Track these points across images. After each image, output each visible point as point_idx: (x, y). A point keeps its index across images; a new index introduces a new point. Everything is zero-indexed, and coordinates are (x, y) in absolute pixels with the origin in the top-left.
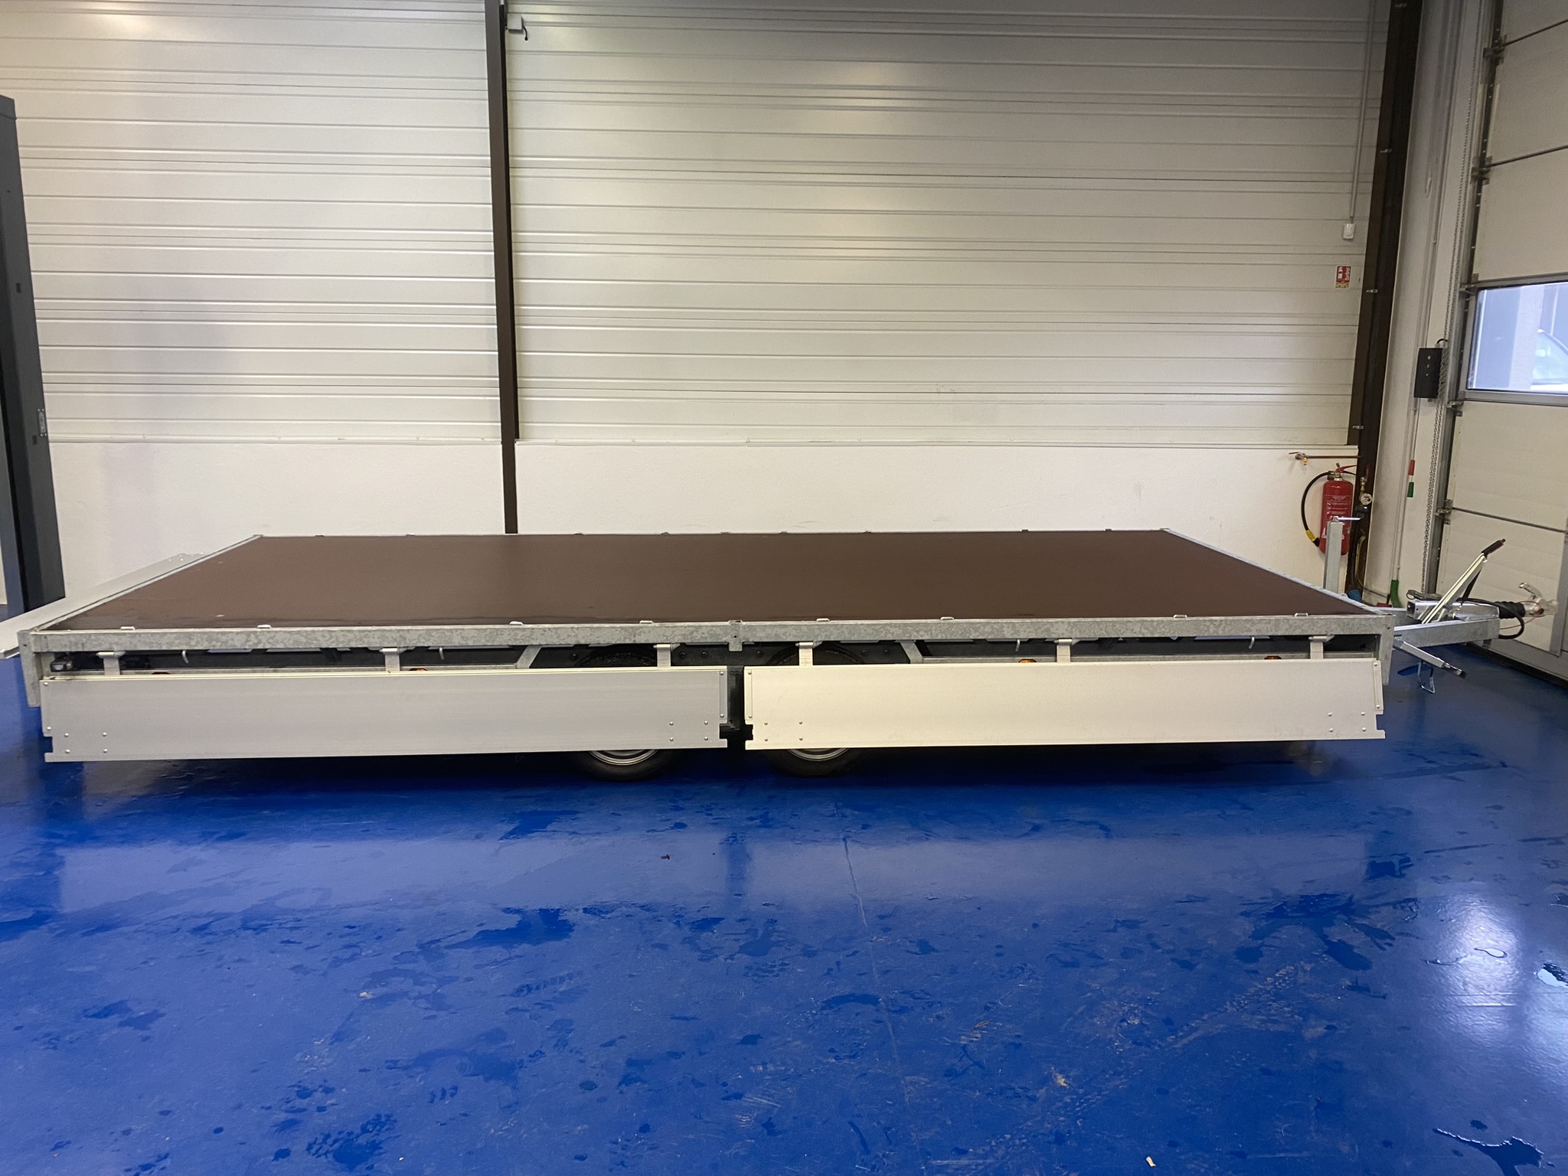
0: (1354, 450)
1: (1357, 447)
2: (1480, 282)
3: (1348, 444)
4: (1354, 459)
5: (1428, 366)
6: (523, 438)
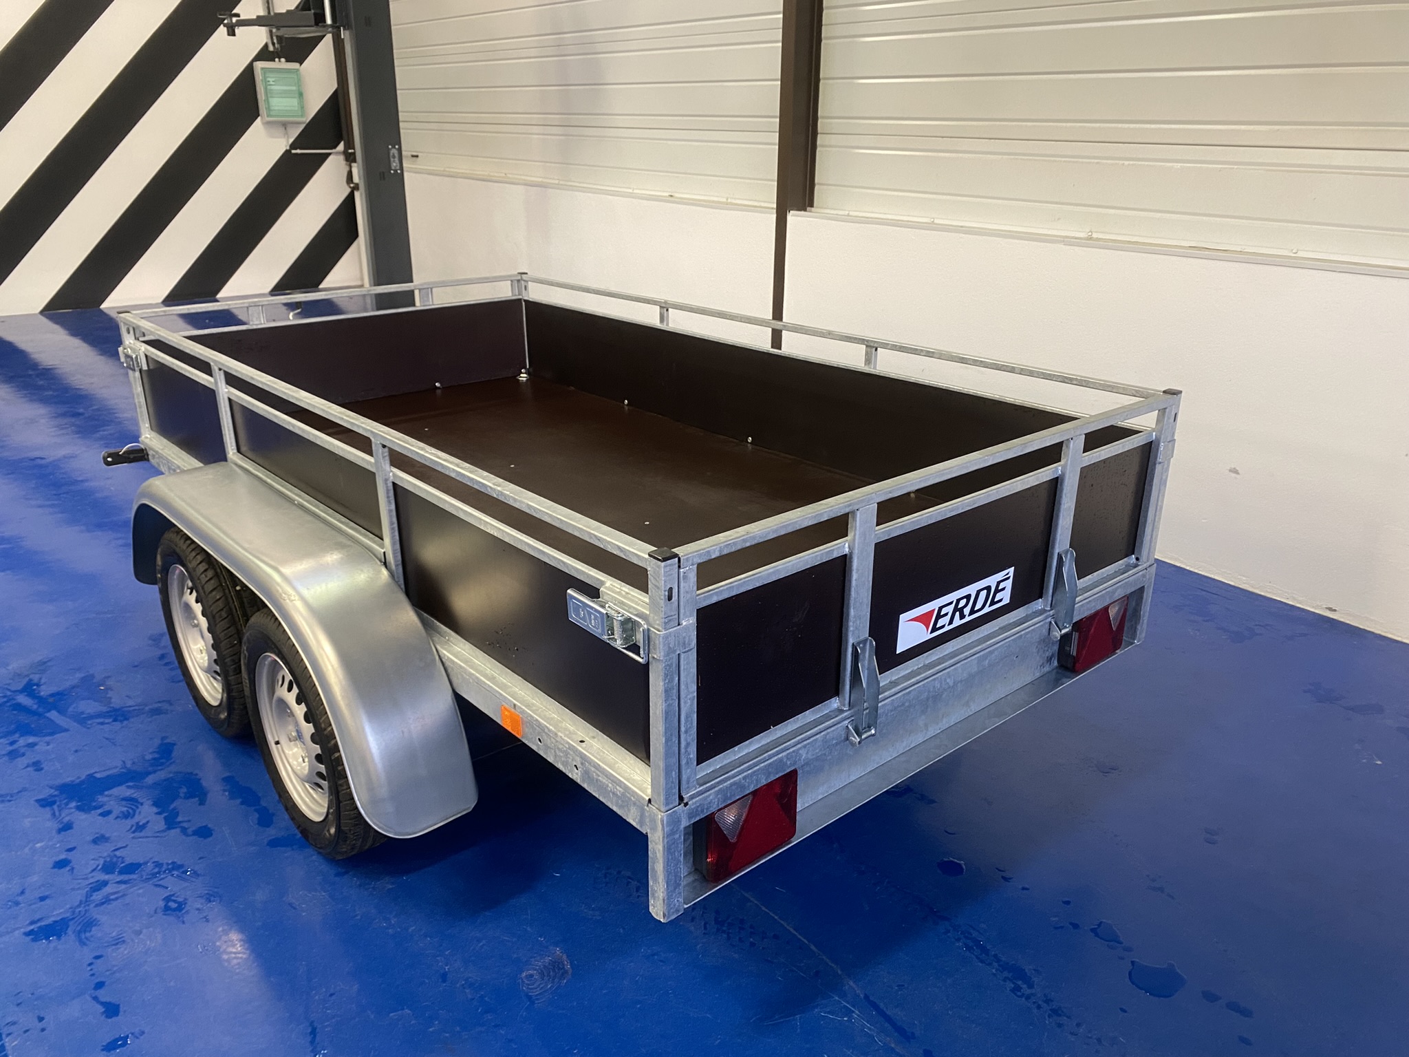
6: (817, 207)
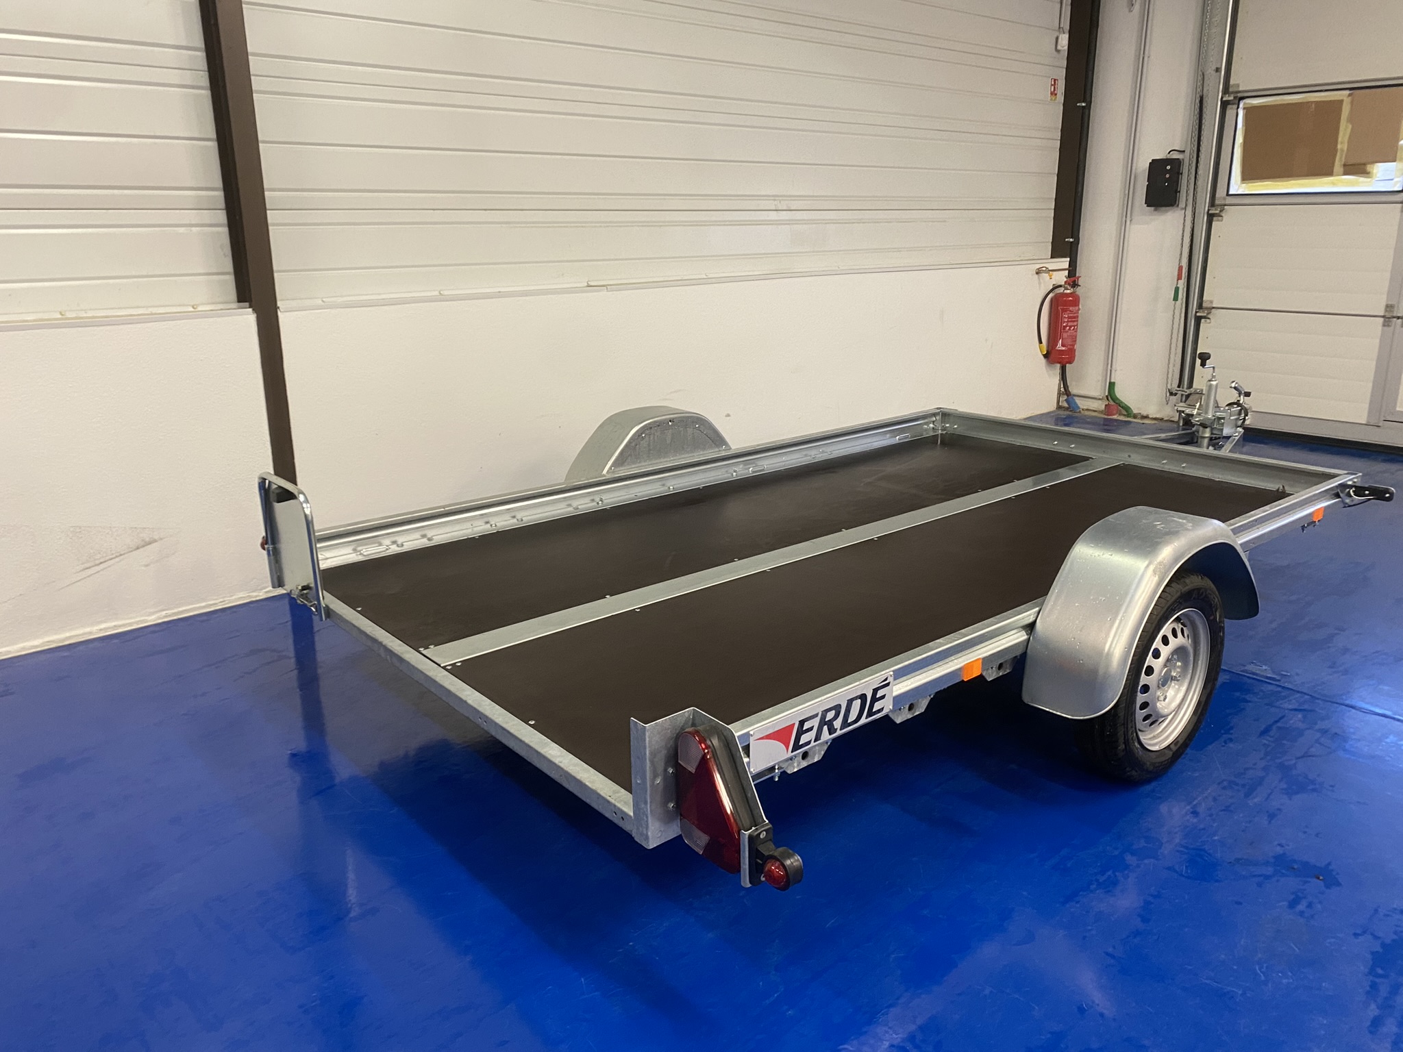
0: (1064, 263)
1: (1069, 259)
2: (1240, 92)
3: (1052, 257)
4: (1063, 272)
5: (1168, 176)
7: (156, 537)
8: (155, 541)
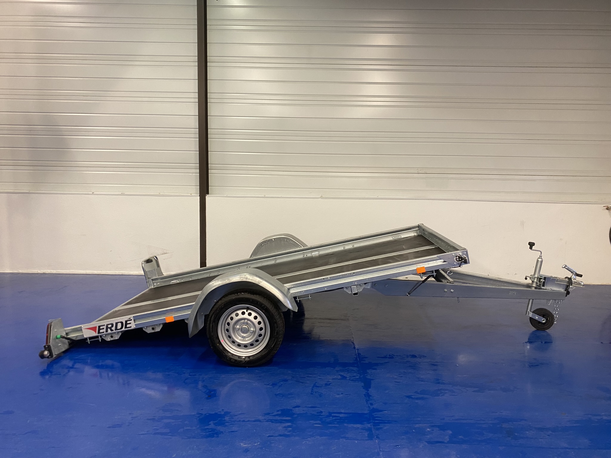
6: (211, 194)
7: (167, 252)
8: (167, 253)
